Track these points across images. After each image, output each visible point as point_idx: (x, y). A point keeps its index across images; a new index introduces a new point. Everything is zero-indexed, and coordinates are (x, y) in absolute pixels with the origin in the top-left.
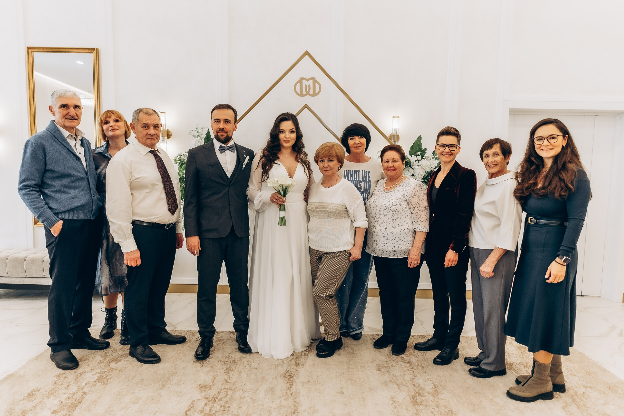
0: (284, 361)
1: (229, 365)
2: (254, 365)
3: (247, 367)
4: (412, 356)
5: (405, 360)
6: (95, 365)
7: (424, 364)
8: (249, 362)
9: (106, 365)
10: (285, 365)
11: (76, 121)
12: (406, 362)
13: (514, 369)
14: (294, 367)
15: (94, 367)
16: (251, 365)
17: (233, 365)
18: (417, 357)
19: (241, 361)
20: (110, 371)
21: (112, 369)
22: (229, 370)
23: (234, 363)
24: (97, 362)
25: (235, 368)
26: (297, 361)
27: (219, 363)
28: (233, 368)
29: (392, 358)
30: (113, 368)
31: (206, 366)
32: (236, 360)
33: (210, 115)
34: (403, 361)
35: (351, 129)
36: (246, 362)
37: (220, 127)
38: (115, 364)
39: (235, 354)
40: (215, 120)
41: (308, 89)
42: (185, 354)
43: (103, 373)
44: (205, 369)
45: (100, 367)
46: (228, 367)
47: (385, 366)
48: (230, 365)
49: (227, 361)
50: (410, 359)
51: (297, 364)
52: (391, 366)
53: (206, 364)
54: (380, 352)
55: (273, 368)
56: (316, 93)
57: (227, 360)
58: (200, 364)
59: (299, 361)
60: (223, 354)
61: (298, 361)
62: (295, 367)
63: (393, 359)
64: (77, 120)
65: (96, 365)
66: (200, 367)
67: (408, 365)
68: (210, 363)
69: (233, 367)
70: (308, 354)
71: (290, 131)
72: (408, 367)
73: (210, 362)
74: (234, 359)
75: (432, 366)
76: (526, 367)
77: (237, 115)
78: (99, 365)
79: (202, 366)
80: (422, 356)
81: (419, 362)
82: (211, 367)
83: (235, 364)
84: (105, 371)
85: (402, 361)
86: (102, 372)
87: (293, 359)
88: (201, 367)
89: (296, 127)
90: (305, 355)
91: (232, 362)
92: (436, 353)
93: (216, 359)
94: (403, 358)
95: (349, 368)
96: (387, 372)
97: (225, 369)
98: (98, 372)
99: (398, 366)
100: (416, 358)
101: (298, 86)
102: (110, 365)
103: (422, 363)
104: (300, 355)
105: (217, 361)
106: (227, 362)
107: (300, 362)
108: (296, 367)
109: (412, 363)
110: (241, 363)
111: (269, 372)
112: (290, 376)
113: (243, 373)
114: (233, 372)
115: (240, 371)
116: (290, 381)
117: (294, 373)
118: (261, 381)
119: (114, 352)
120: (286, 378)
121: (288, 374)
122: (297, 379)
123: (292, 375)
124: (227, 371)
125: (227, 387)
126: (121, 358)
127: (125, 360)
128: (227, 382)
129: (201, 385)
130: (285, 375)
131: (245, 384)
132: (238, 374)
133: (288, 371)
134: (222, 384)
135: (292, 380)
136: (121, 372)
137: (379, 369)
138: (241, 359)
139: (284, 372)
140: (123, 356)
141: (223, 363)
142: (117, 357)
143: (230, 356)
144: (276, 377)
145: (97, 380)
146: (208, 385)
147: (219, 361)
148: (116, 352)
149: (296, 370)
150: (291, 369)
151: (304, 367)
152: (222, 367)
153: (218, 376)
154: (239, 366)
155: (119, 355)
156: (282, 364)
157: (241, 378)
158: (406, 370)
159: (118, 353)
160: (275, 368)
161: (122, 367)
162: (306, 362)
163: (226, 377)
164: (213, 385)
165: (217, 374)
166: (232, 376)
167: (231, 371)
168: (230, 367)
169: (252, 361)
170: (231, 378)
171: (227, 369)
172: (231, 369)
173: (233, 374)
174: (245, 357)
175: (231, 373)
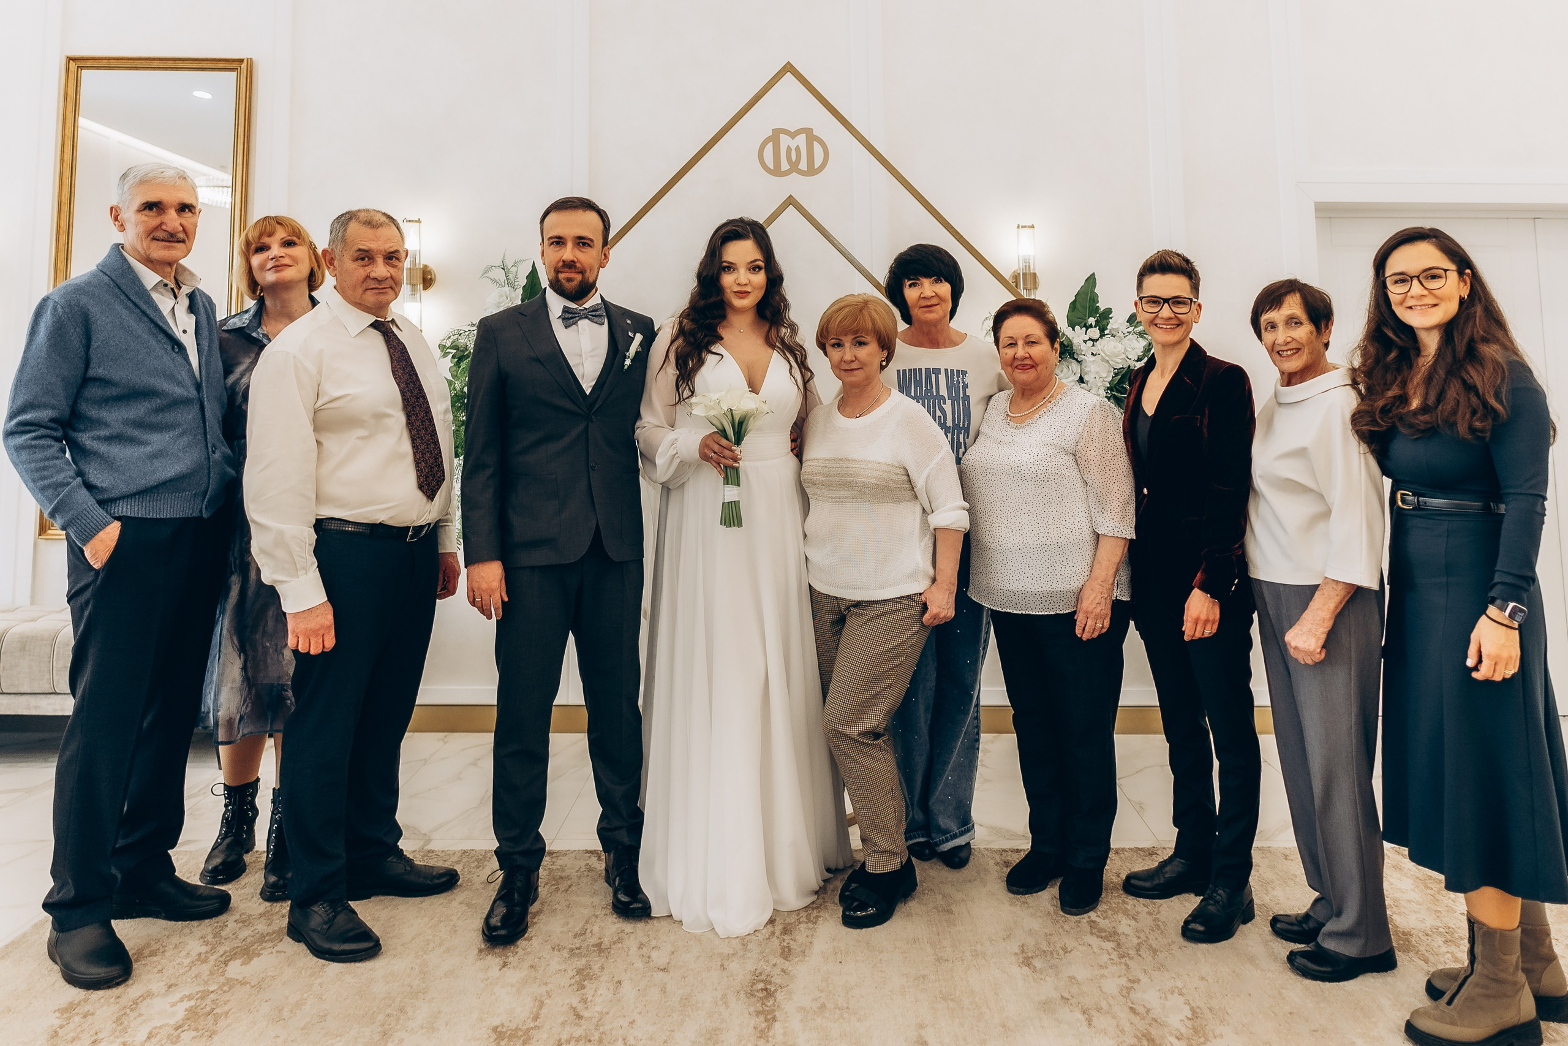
0: (746, 941)
1: (584, 960)
2: (660, 957)
3: (639, 965)
4: (1120, 915)
5: (1101, 930)
6: (181, 972)
7: (1156, 939)
9: (216, 968)
10: (749, 955)
11: (181, 244)
12: (1103, 934)
13: (1418, 951)
14: (778, 962)
16: (649, 957)
17: (597, 959)
18: (1135, 920)
19: (620, 945)
20: (226, 988)
21: (231, 984)
22: (583, 976)
23: (600, 953)
24: (187, 962)
25: (602, 968)
27: (556, 952)
28: (596, 968)
29: (1063, 924)
30: (237, 980)
31: (516, 965)
32: (606, 942)
33: (539, 226)
34: (1095, 931)
35: (909, 258)
36: (634, 949)
37: (564, 258)
39: (602, 924)
40: (551, 238)
41: (794, 159)
42: (454, 926)
44: (513, 976)
45: (197, 976)
46: (581, 967)
47: (1044, 951)
48: (587, 959)
49: (578, 946)
50: (1114, 924)
51: (786, 950)
52: (1062, 949)
53: (517, 957)
54: (1026, 905)
55: (717, 965)
56: (816, 168)
57: (577, 942)
58: (497, 960)
59: (791, 942)
60: (567, 923)
61: (787, 941)
62: (780, 961)
63: (1066, 927)
64: (183, 241)
65: (184, 971)
66: (499, 968)
67: (1110, 945)
68: (529, 954)
70: (817, 917)
71: (749, 266)
72: (1110, 951)
73: (529, 950)
74: (600, 939)
75: (1180, 948)
76: (1450, 941)
77: (609, 226)
78: (195, 971)
79: (504, 967)
80: (1149, 913)
81: (1142, 935)
82: (532, 967)
83: (602, 955)
84: (212, 989)
85: (1092, 934)
87: (773, 933)
88: (500, 970)
89: (764, 257)
90: (809, 920)
91: (594, 950)
92: (1186, 904)
93: (546, 941)
94: (1094, 922)
95: (939, 960)
96: (1050, 971)
97: (571, 973)
98: (187, 994)
99: (1081, 948)
100: (1133, 923)
101: (769, 149)
102: (228, 968)
103: (1149, 936)
104: (793, 921)
105: (550, 947)
106: (577, 951)
107: (793, 945)
108: (783, 961)
109: (1123, 939)
110: (619, 951)
111: (702, 980)
112: (767, 991)
113: (626, 986)
114: (596, 982)
115: (616, 979)
116: (768, 1009)
117: (777, 980)
118: (680, 1009)
119: (240, 925)
120: (753, 1000)
121: (761, 986)
122: (786, 1001)
123: (773, 989)
124: (578, 979)
125: (578, 1032)
126: (261, 945)
127: (274, 951)
128: (579, 1017)
129: (500, 1027)
130: (752, 986)
131: (631, 1023)
132: (612, 988)
133: (761, 974)
134: (563, 1024)
135: (771, 1002)
136: (258, 992)
137: (1027, 962)
138: (620, 940)
139: (749, 977)
140: (267, 938)
141: (565, 953)
142: (248, 940)
143: (586, 929)
144: (724, 996)
145: (183, 1020)
146: (520, 1027)
147: (554, 949)
148: (246, 924)
149: (783, 971)
150: (769, 969)
151: (806, 959)
152: (563, 967)
153: (550, 997)
154: (613, 960)
155: (257, 936)
156: (741, 953)
157: (619, 1001)
158: (1106, 962)
159: (252, 929)
160: (722, 965)
161: (262, 976)
162: (811, 943)
163: (575, 1001)
164: (537, 1027)
165: (547, 992)
166: (593, 996)
167: (591, 979)
168: (588, 966)
169: (653, 943)
170: (591, 1001)
171: (579, 971)
172: (591, 974)
173: (594, 986)
174: (633, 933)
175: (592, 985)
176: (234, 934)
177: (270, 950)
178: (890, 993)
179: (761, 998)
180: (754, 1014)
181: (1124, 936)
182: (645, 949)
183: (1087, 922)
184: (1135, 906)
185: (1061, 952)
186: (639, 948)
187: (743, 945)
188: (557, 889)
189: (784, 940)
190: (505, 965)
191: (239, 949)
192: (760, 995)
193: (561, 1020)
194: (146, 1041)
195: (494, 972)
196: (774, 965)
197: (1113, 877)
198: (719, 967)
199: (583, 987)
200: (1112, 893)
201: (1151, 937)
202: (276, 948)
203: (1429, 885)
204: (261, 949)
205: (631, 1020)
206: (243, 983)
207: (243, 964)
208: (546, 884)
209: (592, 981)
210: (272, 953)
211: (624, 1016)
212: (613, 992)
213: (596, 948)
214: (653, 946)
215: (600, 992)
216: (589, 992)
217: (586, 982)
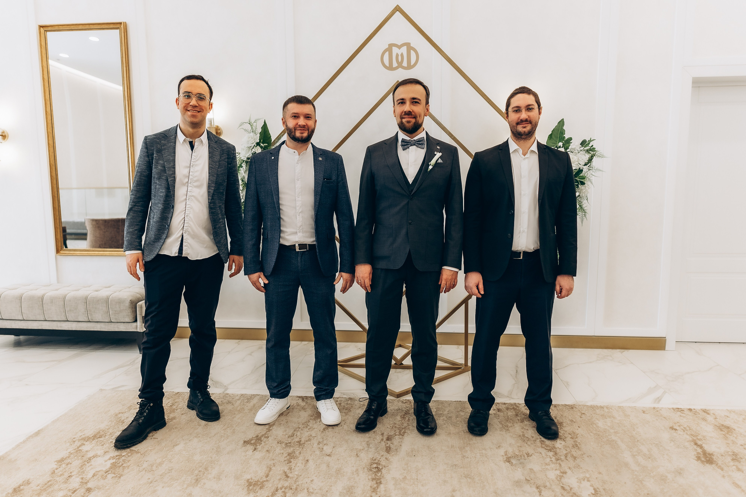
0: (369, 443)
1: (292, 449)
2: (327, 449)
3: (318, 452)
10: (370, 450)
12: (548, 448)
14: (384, 454)
16: (323, 449)
17: (298, 449)
18: (565, 441)
22: (291, 456)
23: (300, 445)
25: (300, 453)
26: (387, 443)
32: (303, 441)
34: (543, 446)
36: (316, 444)
39: (303, 432)
41: (400, 60)
44: (258, 455)
46: (290, 452)
47: (517, 455)
48: (294, 448)
49: (289, 442)
51: (388, 448)
52: (527, 454)
53: (261, 446)
54: (508, 431)
55: (354, 454)
56: (412, 65)
57: (289, 440)
58: (252, 447)
59: (391, 444)
60: (286, 431)
61: (389, 444)
63: (529, 443)
66: (252, 450)
67: (552, 454)
68: (267, 445)
69: (297, 452)
70: (404, 433)
72: (551, 457)
73: (266, 443)
74: (300, 439)
79: (255, 450)
80: (572, 438)
81: (568, 449)
82: (267, 451)
83: (300, 447)
84: (123, 454)
87: (382, 440)
90: (400, 434)
91: (297, 444)
93: (275, 439)
95: (464, 457)
96: (520, 465)
97: (286, 455)
99: (535, 454)
100: (563, 443)
101: (386, 55)
103: (572, 450)
104: (393, 434)
105: (277, 442)
106: (289, 444)
107: (392, 446)
108: (386, 454)
109: (558, 451)
110: (309, 445)
111: (347, 461)
112: (378, 469)
113: (311, 462)
114: (297, 460)
115: (306, 459)
116: (378, 477)
117: (383, 463)
118: (335, 475)
120: (371, 472)
121: (375, 465)
122: (387, 474)
123: (381, 467)
124: (288, 458)
125: (286, 484)
128: (287, 477)
129: (250, 480)
130: (371, 466)
131: (312, 481)
132: (304, 463)
133: (375, 460)
134: (280, 480)
135: (380, 474)
137: (508, 460)
138: (309, 440)
139: (369, 461)
141: (283, 445)
143: (294, 434)
144: (357, 470)
146: (259, 480)
149: (386, 459)
150: (379, 457)
151: (397, 453)
152: (282, 452)
153: (275, 466)
154: (305, 449)
156: (366, 449)
157: (307, 470)
158: (549, 462)
160: (357, 454)
162: (401, 445)
163: (286, 469)
164: (267, 481)
165: (274, 464)
166: (295, 467)
167: (294, 458)
168: (294, 452)
169: (325, 442)
170: (294, 469)
171: (289, 454)
172: (295, 456)
173: (295, 462)
174: (316, 436)
175: (294, 461)
178: (439, 473)
179: (375, 472)
180: (371, 479)
181: (558, 449)
182: (321, 445)
183: (540, 441)
185: (526, 456)
186: (318, 444)
187: (368, 445)
192: (374, 470)
193: (278, 478)
195: (250, 452)
196: (382, 456)
199: (291, 462)
211: (309, 477)
212: (304, 465)
213: (298, 443)
214: (325, 443)
215: (298, 465)
216: (293, 465)
217: (292, 459)
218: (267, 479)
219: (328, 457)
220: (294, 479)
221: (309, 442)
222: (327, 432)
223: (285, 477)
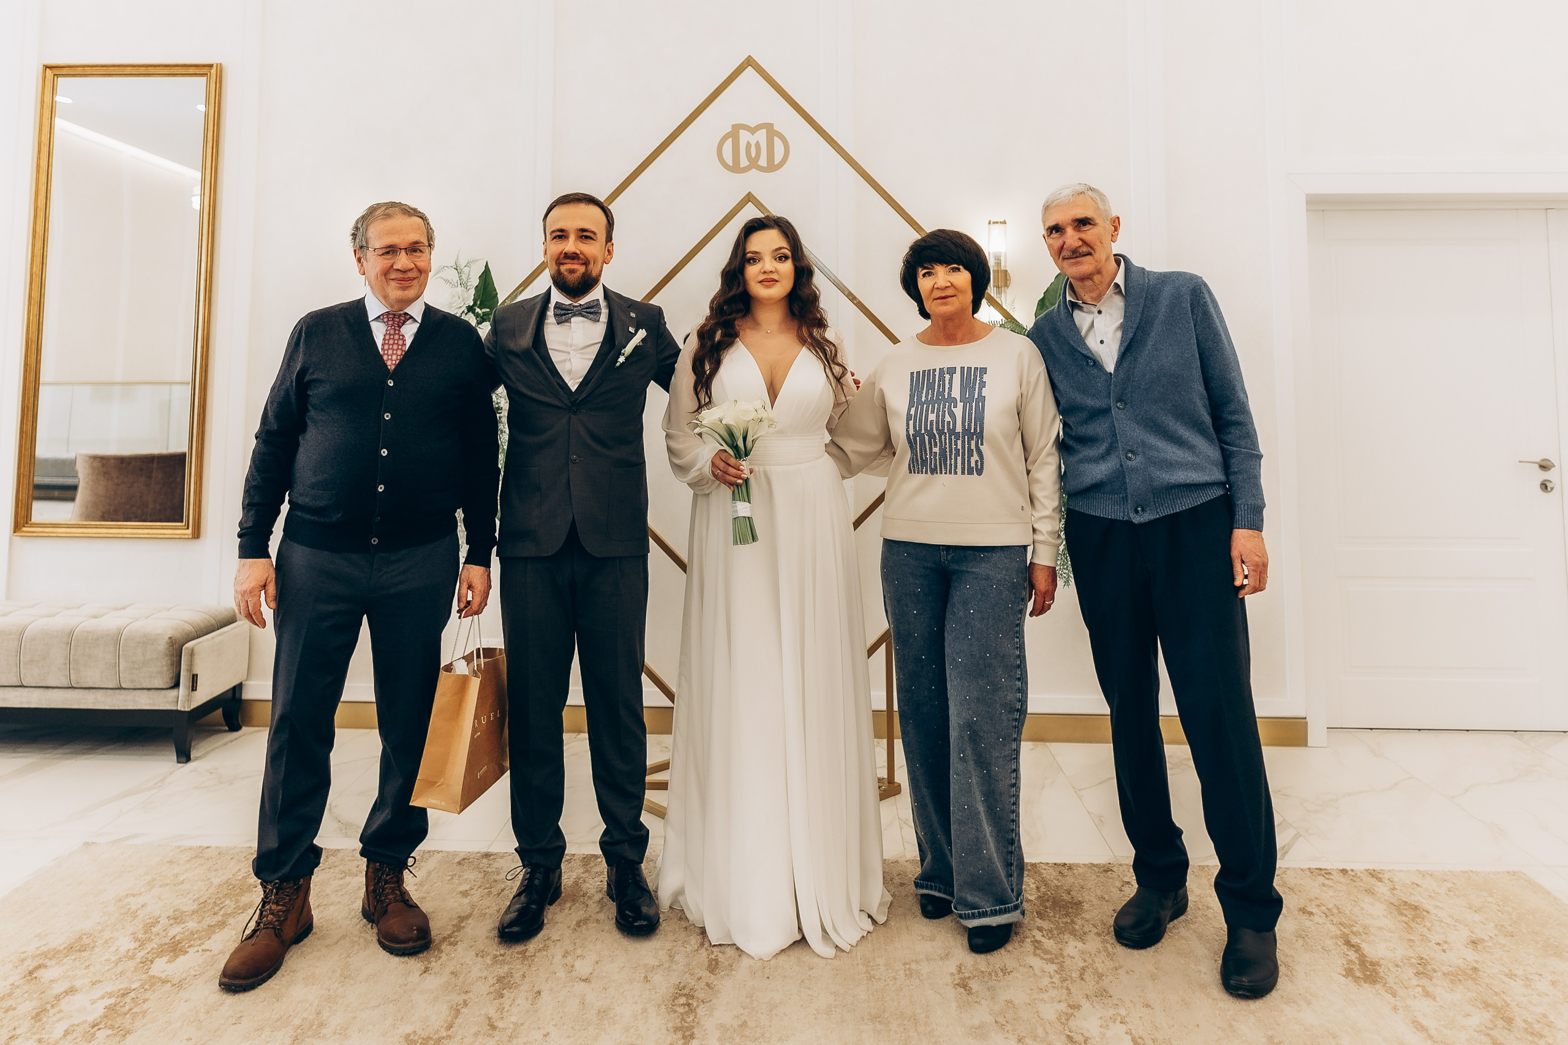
1: (506, 968)
2: (583, 967)
3: (561, 974)
6: (107, 968)
7: (1103, 962)
8: (569, 958)
9: (141, 965)
10: (674, 967)
12: (1046, 956)
14: (701, 975)
15: (103, 974)
16: (573, 966)
17: (518, 967)
19: (548, 953)
20: (147, 987)
21: (155, 982)
22: (504, 984)
24: (113, 959)
25: (524, 976)
27: (479, 959)
30: (160, 978)
31: (437, 971)
35: (924, 244)
36: (559, 957)
37: (567, 250)
38: (167, 963)
40: (553, 232)
43: (123, 995)
44: (432, 982)
45: (121, 973)
46: (502, 975)
47: (982, 973)
48: (510, 966)
49: (502, 952)
53: (439, 962)
55: (640, 977)
56: (776, 164)
58: (419, 965)
59: (720, 955)
61: (715, 954)
62: (705, 974)
65: (109, 967)
68: (451, 959)
69: (518, 975)
71: (775, 254)
73: (453, 955)
78: (120, 968)
82: (452, 973)
83: (525, 962)
84: (133, 987)
86: (122, 992)
88: (420, 975)
89: (790, 245)
91: (518, 958)
93: (471, 947)
95: (871, 978)
96: (987, 994)
97: (492, 981)
98: (109, 991)
99: (1021, 969)
101: (728, 146)
102: (152, 966)
105: (474, 952)
106: (501, 958)
108: (708, 974)
109: (1066, 962)
110: (543, 960)
111: (623, 992)
112: (689, 1007)
113: (545, 996)
114: (515, 991)
115: (536, 989)
116: (687, 1025)
117: (700, 995)
118: (597, 1022)
119: (172, 921)
120: (673, 1015)
121: (683, 1000)
122: (707, 1017)
123: (694, 1004)
124: (498, 988)
126: (189, 943)
127: (200, 949)
128: (493, 1027)
129: (412, 1036)
130: (673, 1001)
131: (545, 1036)
132: (531, 997)
133: (684, 988)
134: (476, 1034)
135: (692, 1018)
136: (179, 990)
137: (963, 983)
138: (544, 949)
139: (672, 991)
140: (195, 936)
141: (488, 960)
142: (178, 938)
144: (644, 1010)
145: (101, 1017)
146: (431, 1036)
147: (477, 955)
148: (178, 921)
149: (707, 985)
150: (693, 982)
151: (733, 973)
152: (484, 974)
153: (467, 1005)
154: (536, 968)
155: (187, 933)
156: (667, 965)
157: (536, 1011)
158: (1047, 986)
159: (183, 926)
160: (646, 977)
161: (184, 975)
163: (492, 1012)
164: (449, 1037)
165: (465, 1001)
166: (510, 1006)
167: (510, 988)
168: (510, 974)
169: (579, 952)
170: (508, 1011)
171: (500, 980)
172: (511, 982)
173: (512, 996)
174: (559, 940)
175: (510, 994)
176: (164, 931)
177: (196, 949)
178: (816, 1012)
179: (681, 1013)
180: (672, 1030)
181: (1069, 958)
183: (1031, 942)
184: (1083, 926)
185: (1000, 974)
186: (564, 956)
187: (670, 956)
188: (490, 893)
189: (712, 952)
190: (426, 970)
191: (166, 947)
192: (681, 1010)
193: (473, 1030)
194: (61, 1039)
195: (415, 977)
196: (700, 979)
197: (1063, 895)
198: (642, 979)
199: (502, 996)
200: (1060, 911)
201: (1097, 960)
202: (204, 947)
203: (1403, 911)
204: (189, 947)
205: (545, 1033)
206: (165, 982)
207: (169, 961)
208: (480, 887)
209: (512, 990)
210: (198, 951)
211: (539, 1028)
212: (531, 1002)
213: (520, 956)
214: (578, 955)
215: (517, 1002)
216: (506, 1001)
217: (505, 990)
218: (449, 1033)
219: (583, 984)
220: (509, 1032)
221: (545, 953)
222: (583, 929)
223: (489, 1027)
